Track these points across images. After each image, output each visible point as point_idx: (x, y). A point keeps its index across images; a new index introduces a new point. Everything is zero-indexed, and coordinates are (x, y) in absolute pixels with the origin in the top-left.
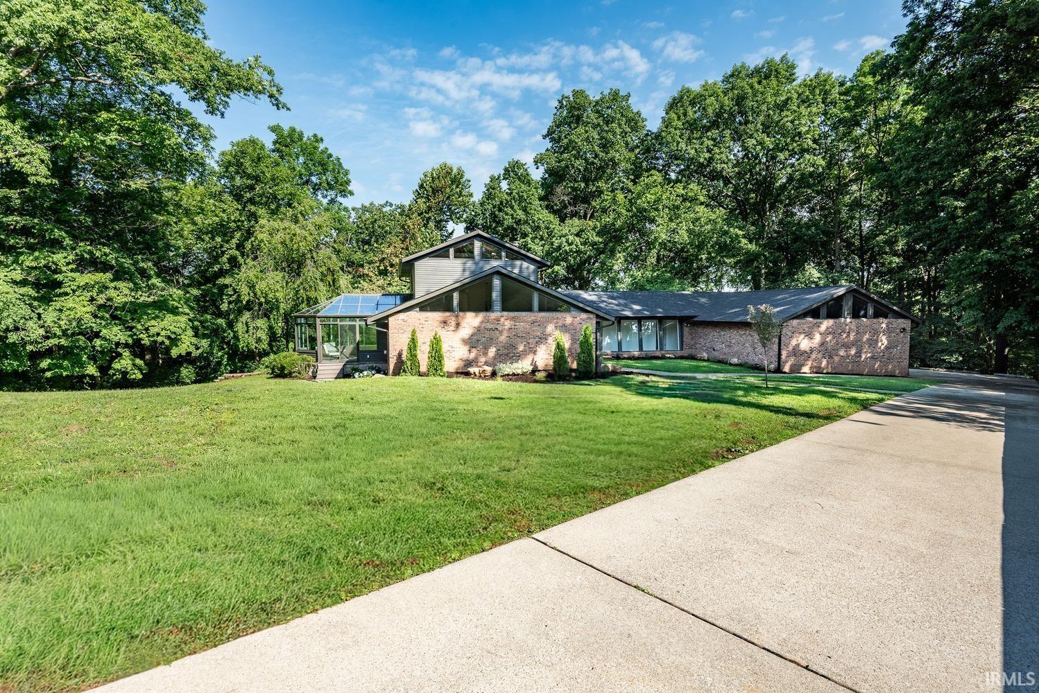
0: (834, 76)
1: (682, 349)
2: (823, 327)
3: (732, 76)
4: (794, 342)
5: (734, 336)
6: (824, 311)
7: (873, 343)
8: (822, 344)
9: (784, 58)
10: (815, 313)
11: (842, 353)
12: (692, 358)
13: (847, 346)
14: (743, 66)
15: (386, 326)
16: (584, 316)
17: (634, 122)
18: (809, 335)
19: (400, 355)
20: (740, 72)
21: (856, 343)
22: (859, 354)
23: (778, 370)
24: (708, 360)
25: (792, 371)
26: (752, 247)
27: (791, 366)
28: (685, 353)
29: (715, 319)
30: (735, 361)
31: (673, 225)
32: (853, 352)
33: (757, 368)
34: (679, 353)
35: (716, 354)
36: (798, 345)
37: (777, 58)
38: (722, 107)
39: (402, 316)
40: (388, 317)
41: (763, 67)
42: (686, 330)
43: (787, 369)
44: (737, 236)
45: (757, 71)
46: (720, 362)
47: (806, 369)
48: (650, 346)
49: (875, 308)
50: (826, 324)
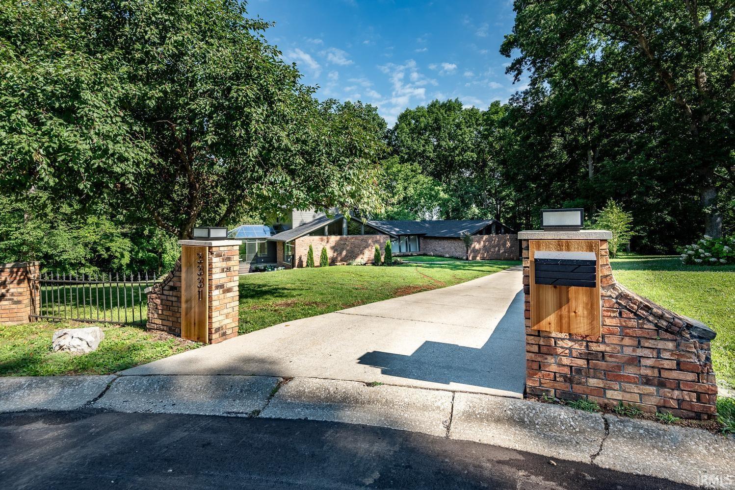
0: (480, 111)
1: (419, 251)
2: (484, 238)
3: (432, 106)
4: (473, 246)
5: (446, 244)
6: (484, 232)
7: (504, 245)
8: (484, 246)
9: (457, 100)
10: (481, 233)
11: (492, 250)
12: (425, 255)
13: (494, 247)
14: (437, 101)
15: (294, 244)
16: (384, 236)
17: (382, 125)
18: (479, 242)
19: (300, 258)
20: (435, 105)
21: (498, 245)
22: (499, 250)
23: (467, 259)
24: (433, 256)
25: (473, 259)
26: (446, 196)
27: (472, 257)
28: (422, 252)
29: (436, 235)
30: (448, 255)
31: (406, 184)
32: (497, 249)
33: (458, 259)
34: (419, 253)
35: (437, 252)
36: (474, 247)
37: (453, 101)
38: (428, 123)
39: (302, 238)
40: (295, 240)
41: (447, 103)
42: (421, 241)
43: (470, 258)
44: (439, 190)
45: (444, 105)
46: (440, 256)
47: (478, 258)
48: (404, 250)
49: (504, 230)
50: (485, 237)
